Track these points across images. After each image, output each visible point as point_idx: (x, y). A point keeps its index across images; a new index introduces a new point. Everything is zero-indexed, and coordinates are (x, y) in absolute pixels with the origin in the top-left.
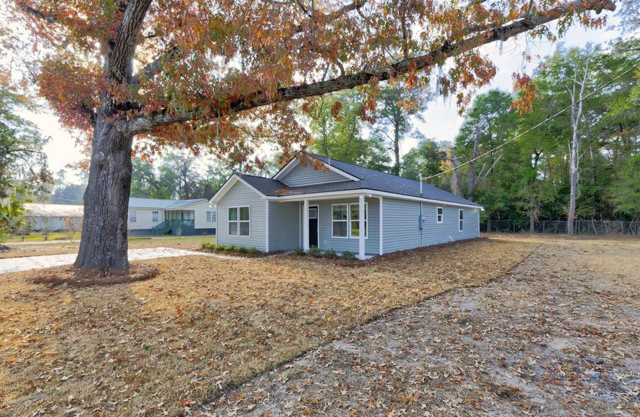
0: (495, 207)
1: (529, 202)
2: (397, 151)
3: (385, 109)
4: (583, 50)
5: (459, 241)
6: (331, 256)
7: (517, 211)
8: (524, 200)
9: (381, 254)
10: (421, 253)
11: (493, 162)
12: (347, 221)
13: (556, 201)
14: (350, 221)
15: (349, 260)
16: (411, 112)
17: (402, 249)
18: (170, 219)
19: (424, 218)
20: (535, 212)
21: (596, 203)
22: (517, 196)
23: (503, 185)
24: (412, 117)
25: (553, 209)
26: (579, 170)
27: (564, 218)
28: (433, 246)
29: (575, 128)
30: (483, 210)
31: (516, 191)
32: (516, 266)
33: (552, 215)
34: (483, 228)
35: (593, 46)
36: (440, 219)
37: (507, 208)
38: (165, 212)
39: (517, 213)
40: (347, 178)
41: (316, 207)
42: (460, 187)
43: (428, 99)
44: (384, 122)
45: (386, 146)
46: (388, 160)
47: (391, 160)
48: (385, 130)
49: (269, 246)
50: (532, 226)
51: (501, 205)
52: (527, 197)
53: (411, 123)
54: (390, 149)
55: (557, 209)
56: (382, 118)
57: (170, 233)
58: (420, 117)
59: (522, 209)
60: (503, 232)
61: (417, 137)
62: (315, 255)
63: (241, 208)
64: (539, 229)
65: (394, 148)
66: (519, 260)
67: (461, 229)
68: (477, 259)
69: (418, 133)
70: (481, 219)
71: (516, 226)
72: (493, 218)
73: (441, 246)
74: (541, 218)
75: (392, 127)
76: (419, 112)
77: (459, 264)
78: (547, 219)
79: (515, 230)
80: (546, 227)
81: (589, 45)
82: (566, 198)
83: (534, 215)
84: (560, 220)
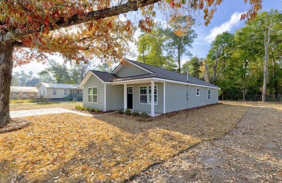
0: (226, 88)
1: (242, 86)
2: (179, 62)
3: (174, 42)
4: (269, 12)
5: (208, 105)
6: (136, 115)
7: (237, 90)
8: (240, 85)
9: (164, 113)
10: (187, 112)
11: (225, 66)
12: (147, 95)
13: (255, 85)
14: (149, 95)
15: (145, 117)
16: (186, 43)
17: (176, 110)
18: (73, 93)
19: (189, 93)
20: (245, 91)
21: (276, 86)
22: (236, 83)
23: (230, 78)
24: (186, 45)
25: (255, 89)
26: (268, 70)
27: (260, 93)
28: (194, 108)
29: (266, 49)
30: (220, 89)
31: (236, 80)
32: (240, 122)
33: (254, 92)
34: (220, 98)
35: (274, 10)
36: (198, 94)
37: (231, 89)
38: (70, 90)
39: (237, 91)
40: (147, 72)
41: (132, 88)
42: (209, 78)
43: (194, 37)
44: (173, 48)
45: (174, 59)
46: (175, 66)
47: (177, 66)
48: (174, 52)
49: (106, 108)
50: (244, 97)
51: (229, 87)
52: (241, 83)
53: (186, 48)
54: (176, 61)
55: (256, 89)
56: (172, 46)
57: (72, 100)
58: (190, 45)
59: (239, 89)
60: (229, 100)
61: (188, 55)
62: (128, 114)
63: (94, 88)
64: (247, 99)
65: (178, 60)
66: (241, 117)
67: (209, 99)
68: (217, 116)
69: (189, 53)
70: (219, 94)
71: (236, 97)
72: (224, 93)
73: (198, 108)
74: (248, 94)
75: (177, 50)
76: (190, 43)
77: (207, 120)
78: (251, 94)
79: (235, 99)
80: (251, 97)
81: (272, 10)
82: (261, 84)
83: (245, 92)
84: (258, 94)
